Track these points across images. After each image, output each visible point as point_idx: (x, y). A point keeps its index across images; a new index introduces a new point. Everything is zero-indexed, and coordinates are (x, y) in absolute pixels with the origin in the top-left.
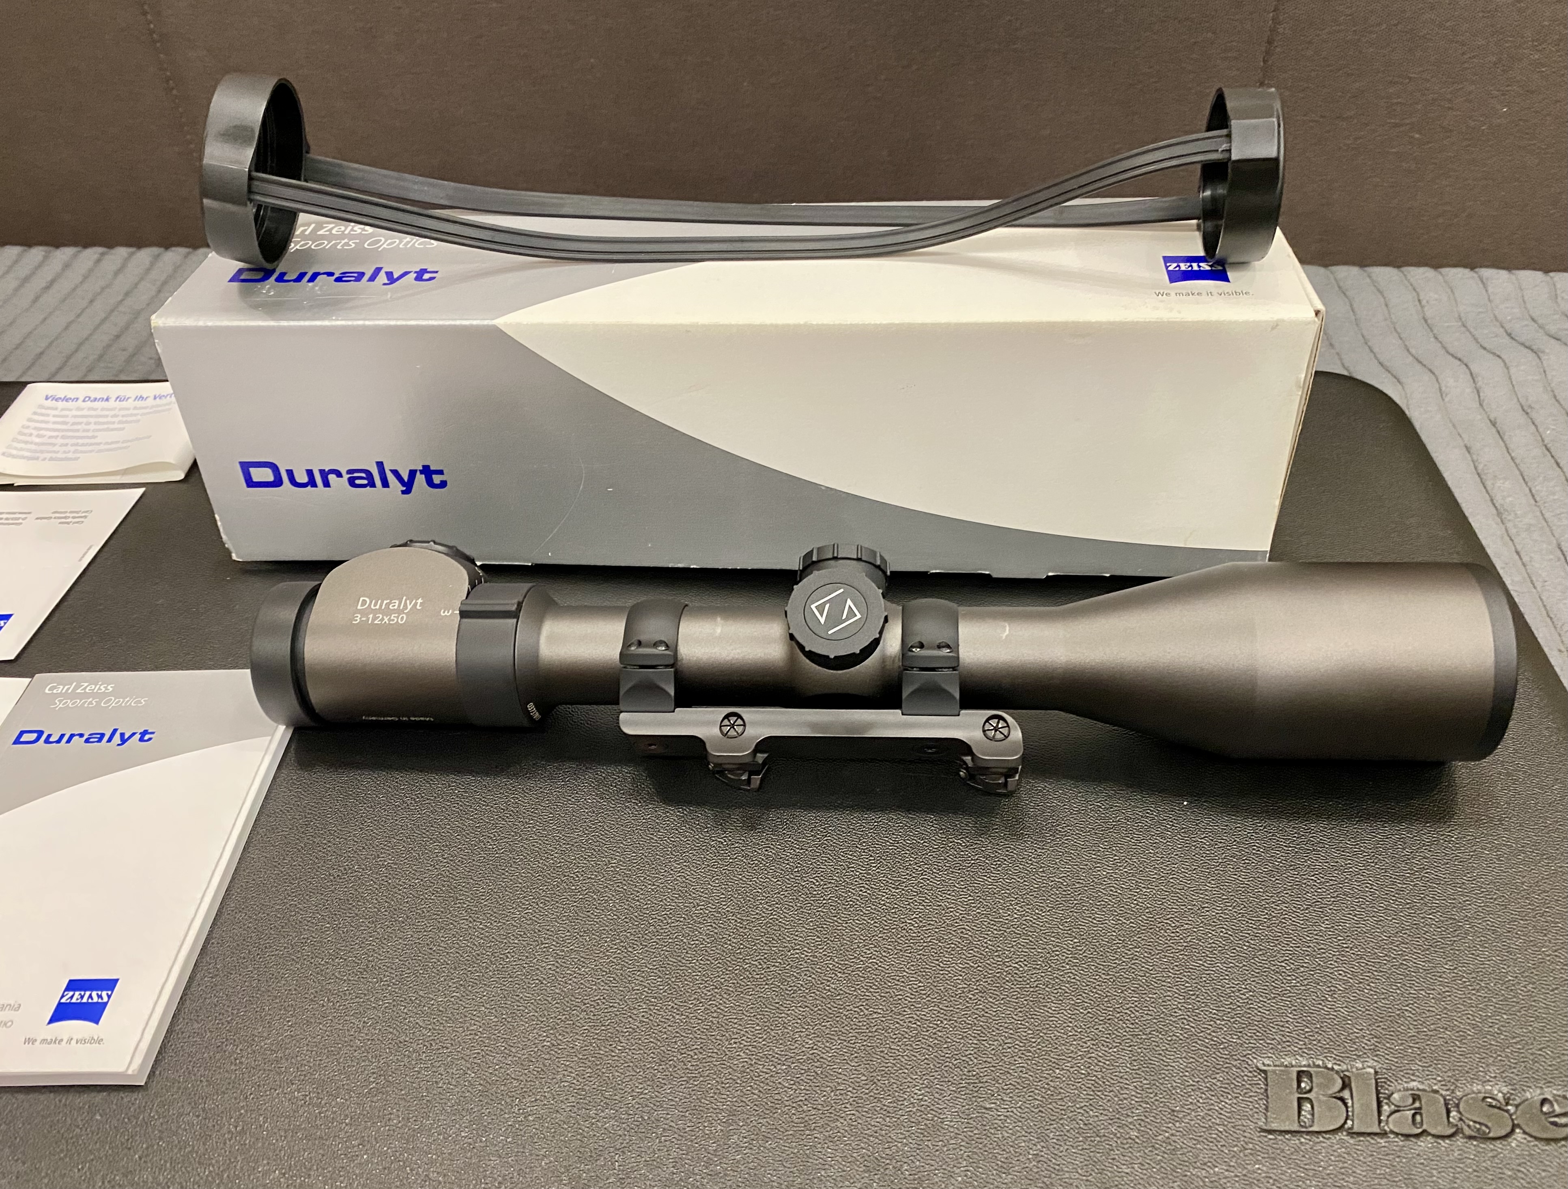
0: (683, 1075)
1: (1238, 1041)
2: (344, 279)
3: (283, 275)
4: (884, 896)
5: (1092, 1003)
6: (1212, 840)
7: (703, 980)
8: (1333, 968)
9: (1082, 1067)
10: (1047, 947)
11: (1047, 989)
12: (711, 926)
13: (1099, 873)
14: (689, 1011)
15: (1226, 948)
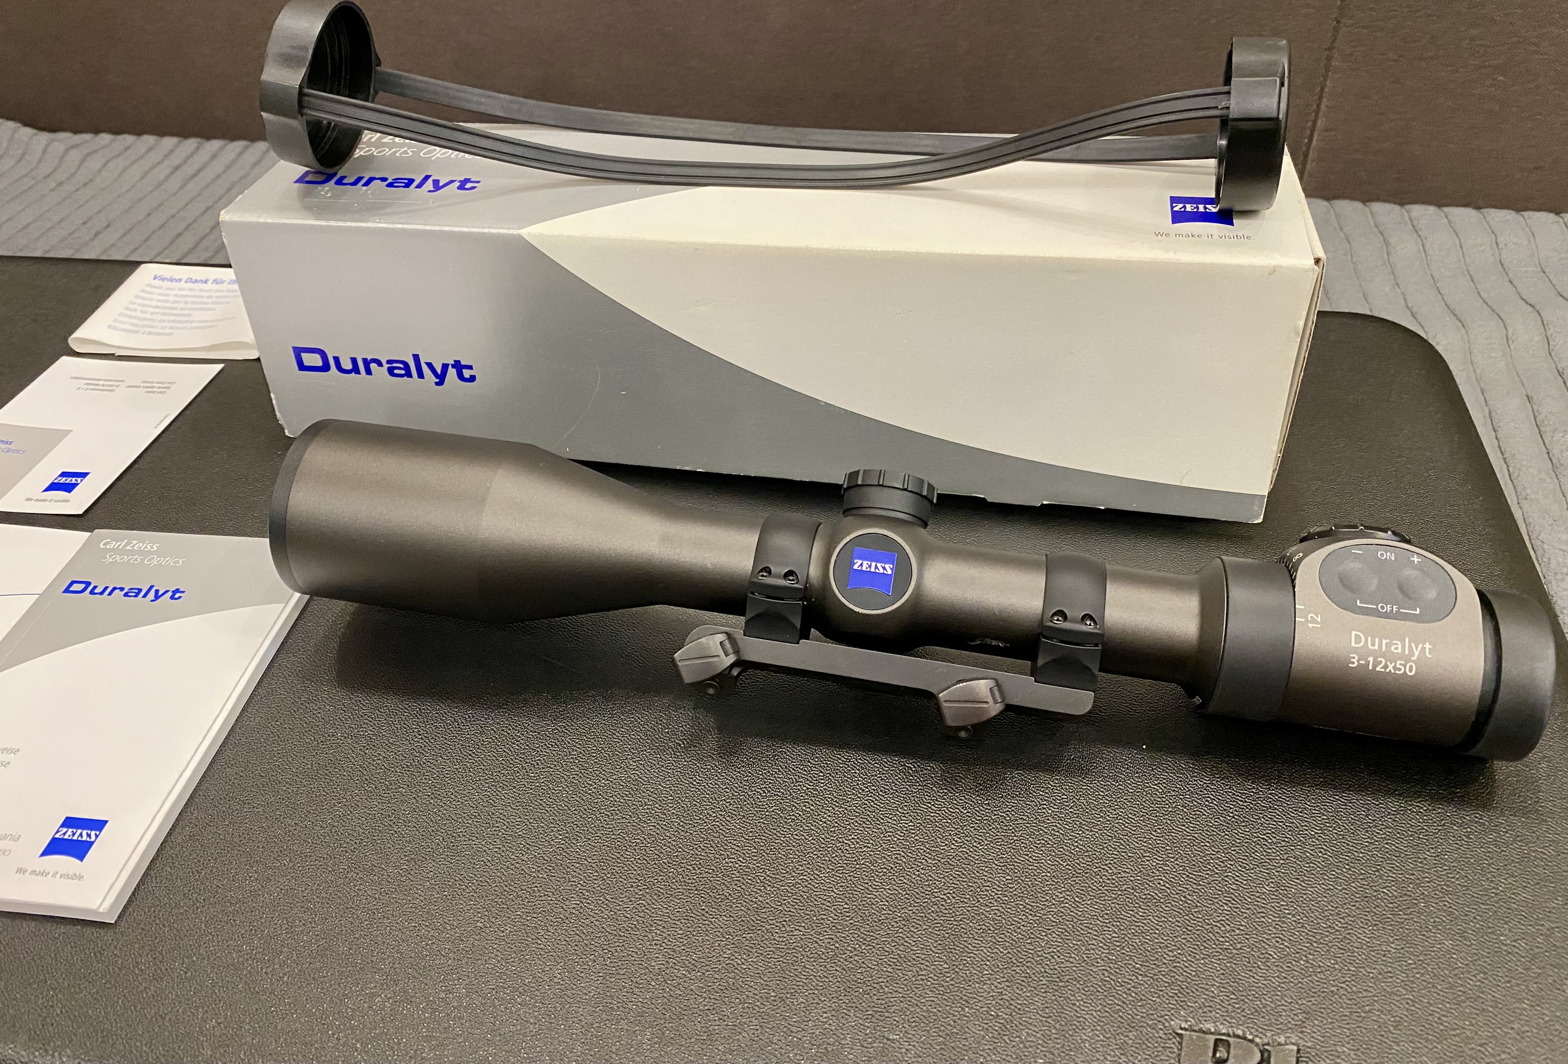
0: (601, 971)
1: (1158, 1000)
2: (395, 184)
3: (343, 178)
4: (825, 813)
5: (1014, 943)
6: (1165, 787)
7: (637, 879)
8: (1270, 934)
9: (992, 1008)
10: (978, 882)
11: (971, 924)
12: (654, 826)
13: (1044, 810)
14: (618, 908)
15: (1162, 900)
